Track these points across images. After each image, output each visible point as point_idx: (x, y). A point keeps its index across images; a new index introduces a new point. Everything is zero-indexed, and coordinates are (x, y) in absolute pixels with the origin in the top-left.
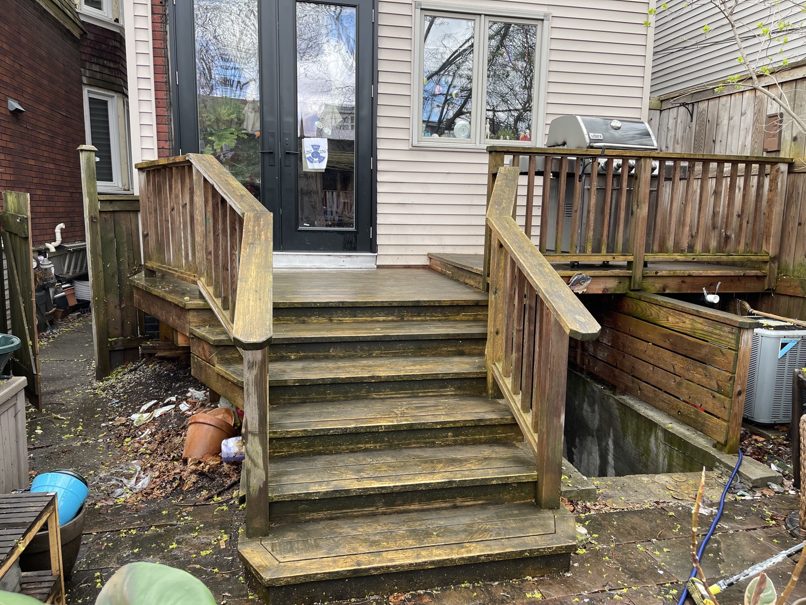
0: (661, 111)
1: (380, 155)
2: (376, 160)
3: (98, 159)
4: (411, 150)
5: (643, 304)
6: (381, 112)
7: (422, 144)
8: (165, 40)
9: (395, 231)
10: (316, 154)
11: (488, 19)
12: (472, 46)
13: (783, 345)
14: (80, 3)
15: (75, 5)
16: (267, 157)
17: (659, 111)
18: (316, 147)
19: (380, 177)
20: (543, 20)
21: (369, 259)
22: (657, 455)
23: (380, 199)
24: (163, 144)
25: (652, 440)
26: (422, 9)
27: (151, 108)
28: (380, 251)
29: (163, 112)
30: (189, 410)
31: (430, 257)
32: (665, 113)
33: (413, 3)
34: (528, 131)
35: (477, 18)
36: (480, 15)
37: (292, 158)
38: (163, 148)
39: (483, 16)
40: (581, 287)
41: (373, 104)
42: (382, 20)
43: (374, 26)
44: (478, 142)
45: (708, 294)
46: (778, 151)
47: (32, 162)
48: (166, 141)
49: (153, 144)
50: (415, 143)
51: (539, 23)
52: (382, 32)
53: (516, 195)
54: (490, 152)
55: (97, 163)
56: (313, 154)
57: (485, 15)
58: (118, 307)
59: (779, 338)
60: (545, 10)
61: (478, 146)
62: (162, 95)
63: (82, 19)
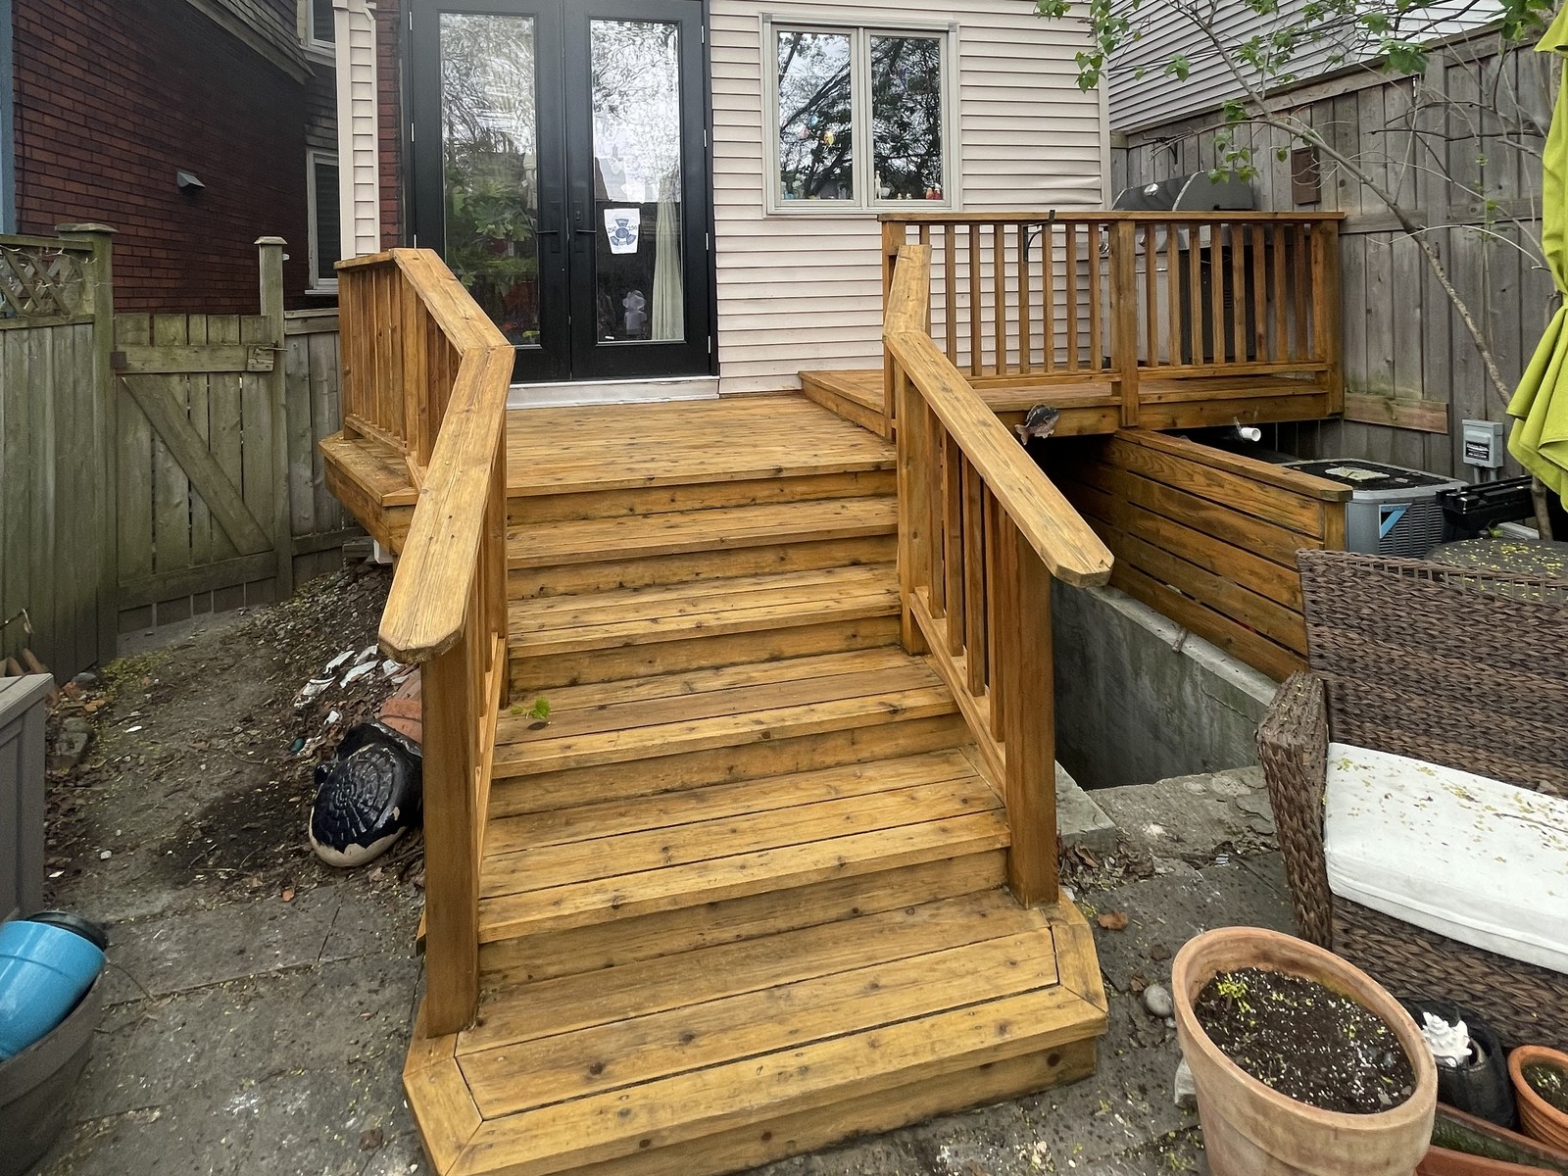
0: (1128, 150)
1: (720, 230)
2: (713, 238)
3: (287, 257)
4: (765, 220)
5: (1145, 453)
6: (718, 167)
7: (783, 211)
8: (396, 80)
9: (746, 340)
10: (622, 232)
11: (869, 33)
12: (849, 75)
13: (1385, 516)
14: (306, 37)
15: (299, 40)
16: (547, 239)
17: (1125, 152)
18: (623, 223)
19: (720, 262)
20: (947, 32)
21: (709, 384)
22: (1198, 714)
23: (722, 293)
24: (389, 228)
25: (1188, 688)
26: (772, 23)
27: (373, 177)
28: (724, 371)
29: (391, 182)
30: (398, 673)
31: (801, 376)
32: (1134, 153)
33: (760, 16)
34: (937, 185)
35: (854, 33)
36: (857, 27)
37: (587, 239)
38: (389, 234)
39: (861, 30)
40: (1046, 427)
41: (707, 157)
42: (716, 40)
43: (706, 48)
44: (865, 203)
45: (1242, 426)
46: (1318, 202)
47: (216, 259)
48: (394, 224)
49: (373, 229)
50: (772, 210)
51: (943, 37)
52: (716, 56)
53: (930, 294)
54: (884, 222)
55: (284, 262)
56: (617, 233)
57: (865, 28)
58: (310, 484)
59: (1375, 503)
60: (950, 18)
61: (865, 210)
62: (390, 157)
63: (309, 58)
